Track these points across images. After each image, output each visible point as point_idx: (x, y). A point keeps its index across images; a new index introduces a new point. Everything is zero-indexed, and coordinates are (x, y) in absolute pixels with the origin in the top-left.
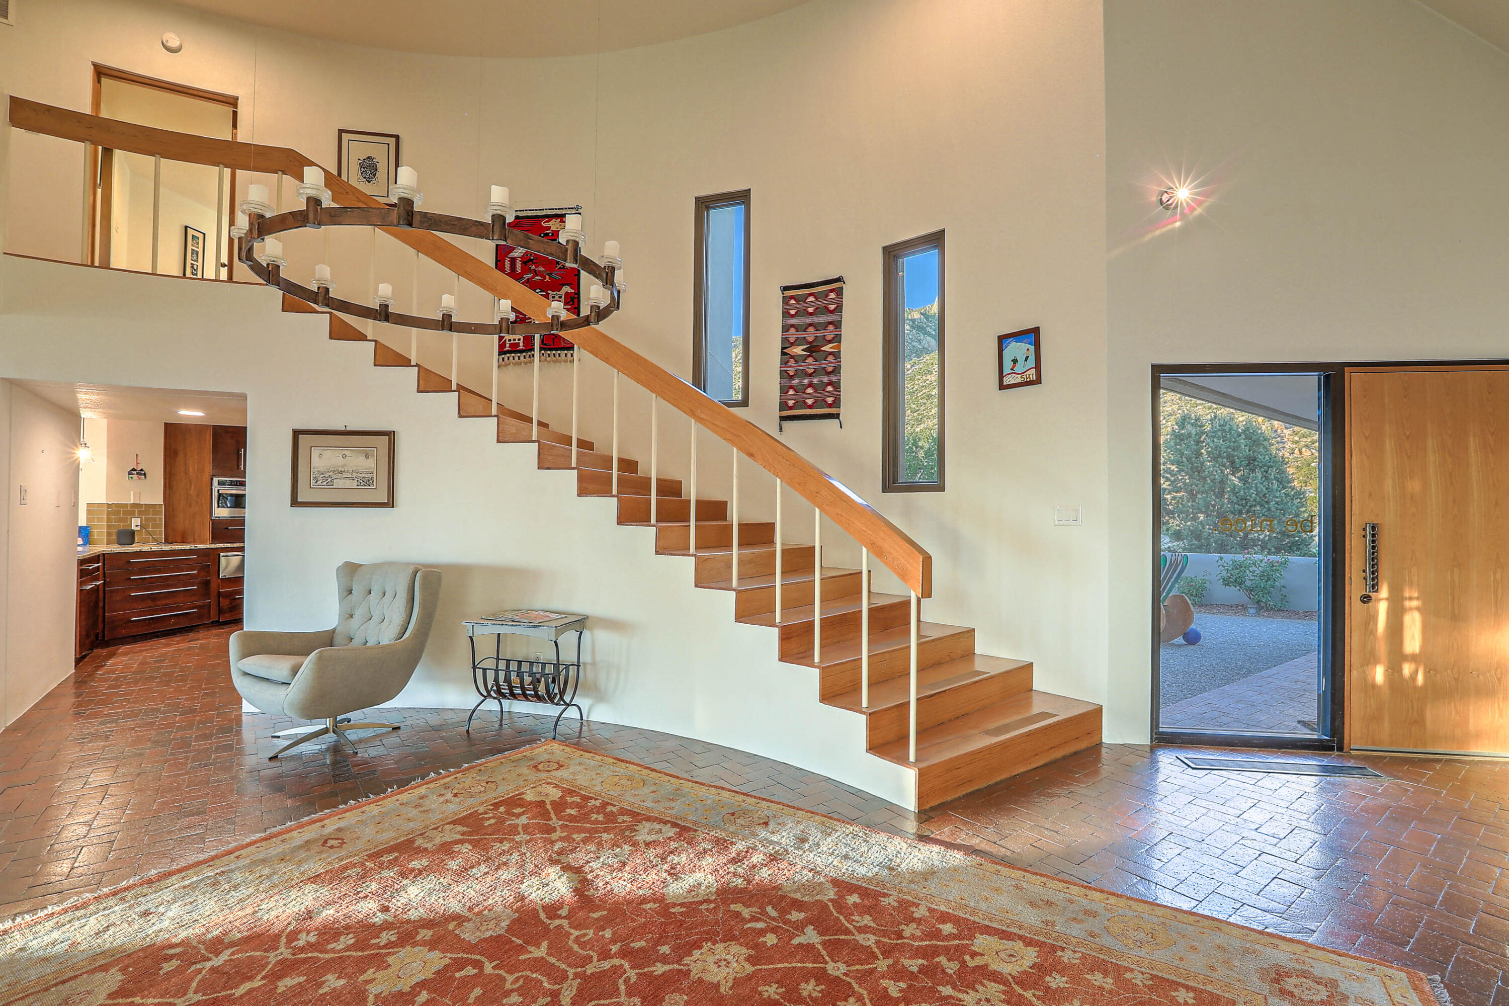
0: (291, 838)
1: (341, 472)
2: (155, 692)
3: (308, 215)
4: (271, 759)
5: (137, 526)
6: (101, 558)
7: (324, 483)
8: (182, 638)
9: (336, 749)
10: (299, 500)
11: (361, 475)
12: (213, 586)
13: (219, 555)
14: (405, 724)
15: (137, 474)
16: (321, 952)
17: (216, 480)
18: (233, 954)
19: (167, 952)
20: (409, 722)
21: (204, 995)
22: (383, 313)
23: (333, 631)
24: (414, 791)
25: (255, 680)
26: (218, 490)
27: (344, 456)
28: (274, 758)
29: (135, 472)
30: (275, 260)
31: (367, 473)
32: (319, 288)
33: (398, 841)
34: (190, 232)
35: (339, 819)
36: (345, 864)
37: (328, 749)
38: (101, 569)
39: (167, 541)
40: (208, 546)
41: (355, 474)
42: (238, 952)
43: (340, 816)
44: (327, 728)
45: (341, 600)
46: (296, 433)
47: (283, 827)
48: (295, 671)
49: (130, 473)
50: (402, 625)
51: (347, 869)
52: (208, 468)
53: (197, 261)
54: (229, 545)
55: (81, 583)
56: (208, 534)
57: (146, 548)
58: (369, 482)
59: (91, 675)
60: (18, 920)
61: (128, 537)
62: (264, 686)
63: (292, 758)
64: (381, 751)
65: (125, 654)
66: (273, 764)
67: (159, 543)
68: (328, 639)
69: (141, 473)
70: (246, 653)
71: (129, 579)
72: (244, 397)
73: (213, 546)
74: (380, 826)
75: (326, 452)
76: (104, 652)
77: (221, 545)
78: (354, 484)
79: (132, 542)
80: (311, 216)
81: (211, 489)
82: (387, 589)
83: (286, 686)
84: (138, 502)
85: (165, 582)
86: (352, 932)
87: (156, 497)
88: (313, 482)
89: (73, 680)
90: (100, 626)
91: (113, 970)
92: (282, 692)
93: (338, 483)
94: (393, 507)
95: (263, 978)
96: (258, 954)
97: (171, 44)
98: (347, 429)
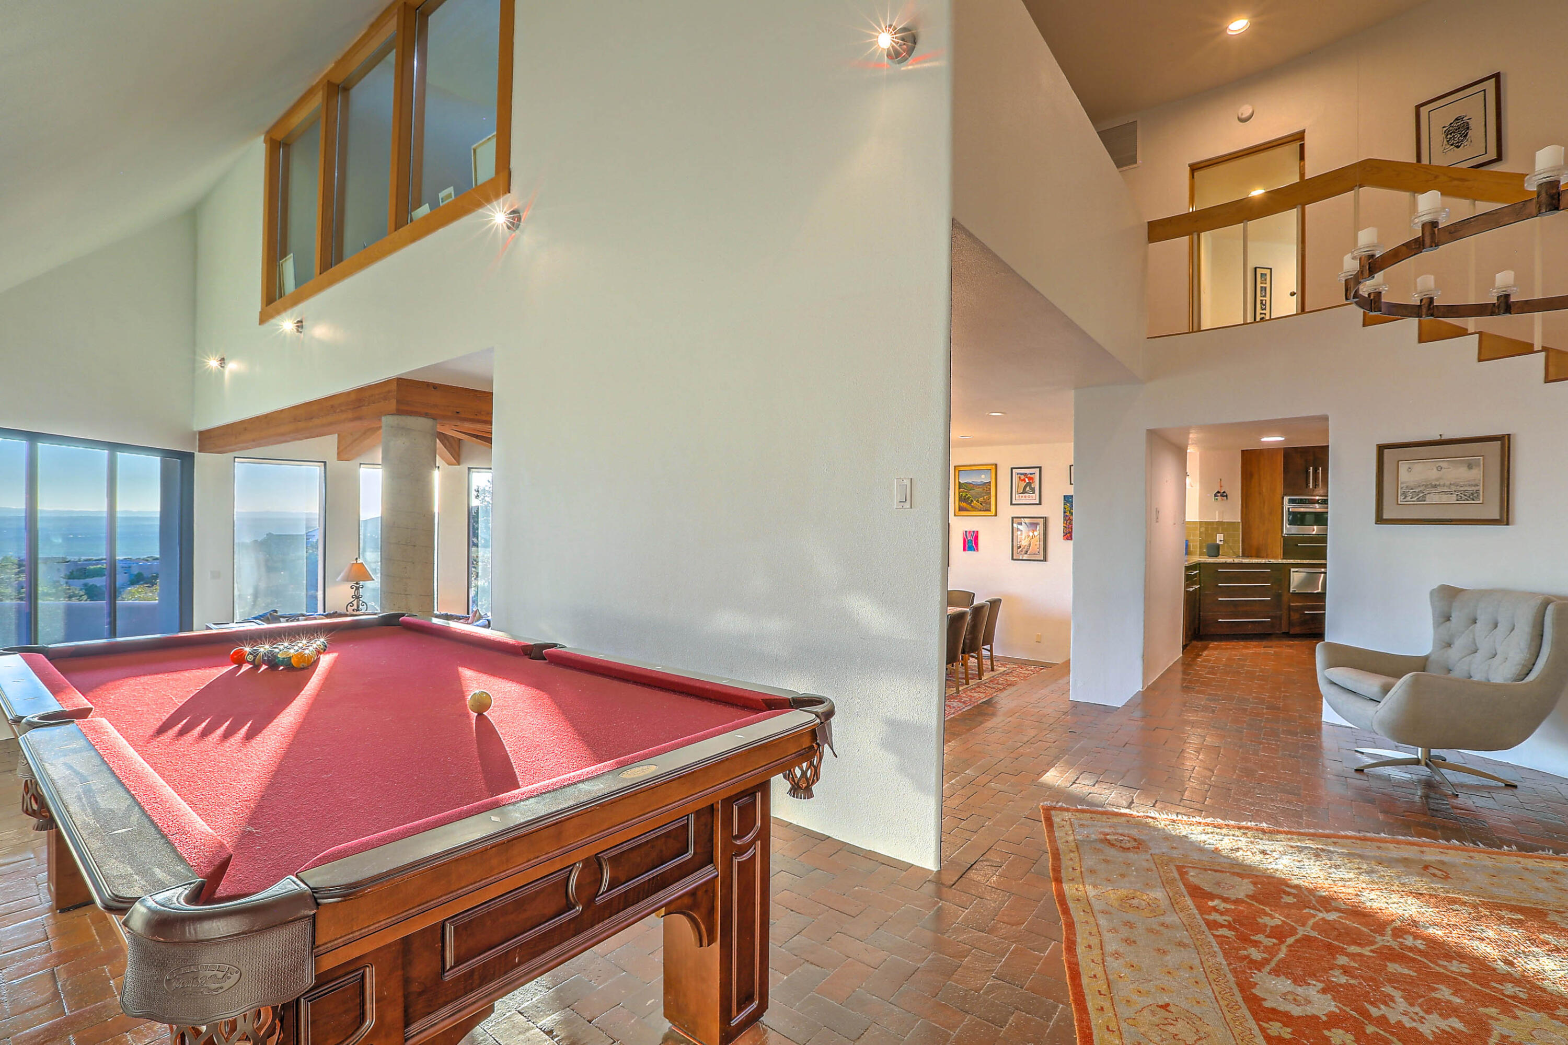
0: (1388, 849)
1: (1435, 486)
2: (1243, 684)
3: (1423, 241)
4: (1357, 770)
5: (1221, 541)
6: (1198, 566)
7: (1415, 499)
8: (1257, 643)
9: (1429, 785)
10: (1384, 517)
11: (1462, 489)
12: (1285, 598)
13: (1290, 570)
14: (1524, 784)
15: (1221, 495)
16: (1430, 961)
17: (1286, 499)
18: (1340, 917)
19: (1283, 887)
20: (1528, 784)
21: (1319, 935)
22: (1503, 305)
23: (1426, 658)
24: (1544, 862)
25: (1342, 691)
26: (1289, 509)
27: (1440, 469)
28: (1359, 771)
29: (1219, 495)
30: (1375, 288)
31: (1472, 485)
32: (1421, 301)
33: (1523, 905)
34: (1259, 271)
35: (1442, 852)
36: (1452, 897)
37: (1419, 781)
38: (1198, 575)
39: (1244, 555)
40: (1280, 561)
41: (1453, 488)
42: (1346, 918)
43: (1441, 850)
44: (1418, 758)
45: (1437, 625)
46: (1381, 449)
47: (1377, 835)
48: (1386, 690)
49: (1215, 496)
50: (1524, 665)
51: (1456, 903)
52: (1280, 488)
53: (1265, 296)
54: (1299, 561)
55: (1187, 586)
56: (1280, 551)
57: (1230, 560)
58: (1474, 496)
59: (1194, 659)
60: (1180, 817)
61: (1215, 550)
62: (1352, 698)
63: (1379, 777)
64: (1490, 803)
65: (1215, 649)
66: (1358, 776)
67: (1238, 557)
68: (1421, 664)
69: (1224, 495)
70: (1331, 664)
71: (1217, 585)
72: (1325, 419)
73: (1285, 561)
74: (1495, 879)
75: (1416, 465)
76: (1199, 644)
77: (1292, 561)
78: (1453, 499)
79: (1217, 555)
80: (1428, 241)
81: (1283, 508)
82: (1500, 619)
83: (1378, 703)
84: (1221, 520)
85: (1244, 591)
86: (1466, 963)
87: (1235, 516)
88: (1400, 498)
89: (1181, 662)
90: (1197, 622)
91: (1246, 881)
92: (1370, 710)
93: (1433, 499)
94: (1508, 524)
95: (1372, 951)
96: (1365, 930)
97: (1246, 114)
98: (1443, 438)
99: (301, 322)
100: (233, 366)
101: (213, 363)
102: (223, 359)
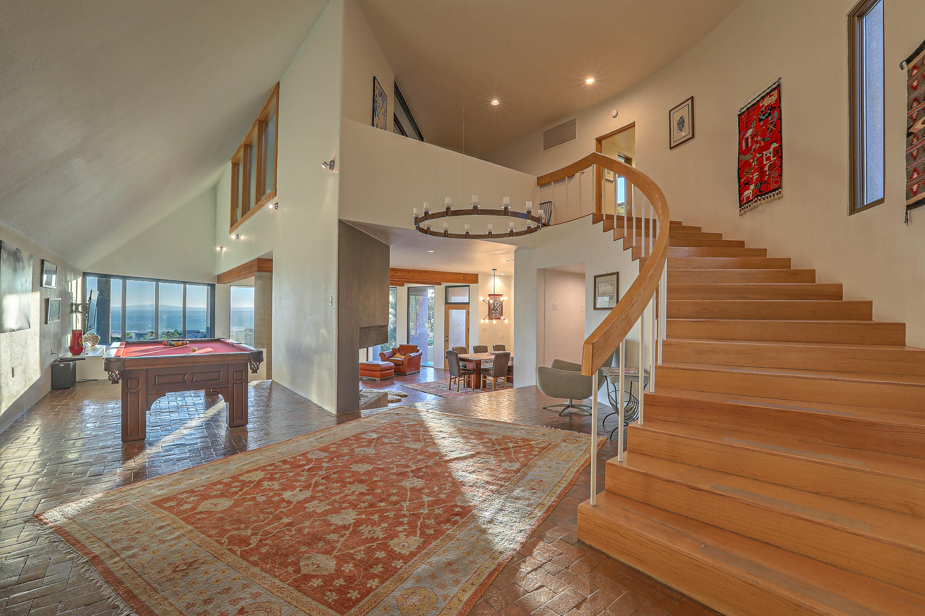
1: (605, 294)
10: (596, 307)
11: (610, 295)
27: (606, 286)
31: (612, 293)
41: (608, 294)
46: (595, 277)
58: (612, 298)
75: (602, 284)
78: (608, 299)
97: (614, 114)
98: (608, 273)
99: (238, 235)
100: (224, 249)
101: (218, 249)
102: (222, 247)
